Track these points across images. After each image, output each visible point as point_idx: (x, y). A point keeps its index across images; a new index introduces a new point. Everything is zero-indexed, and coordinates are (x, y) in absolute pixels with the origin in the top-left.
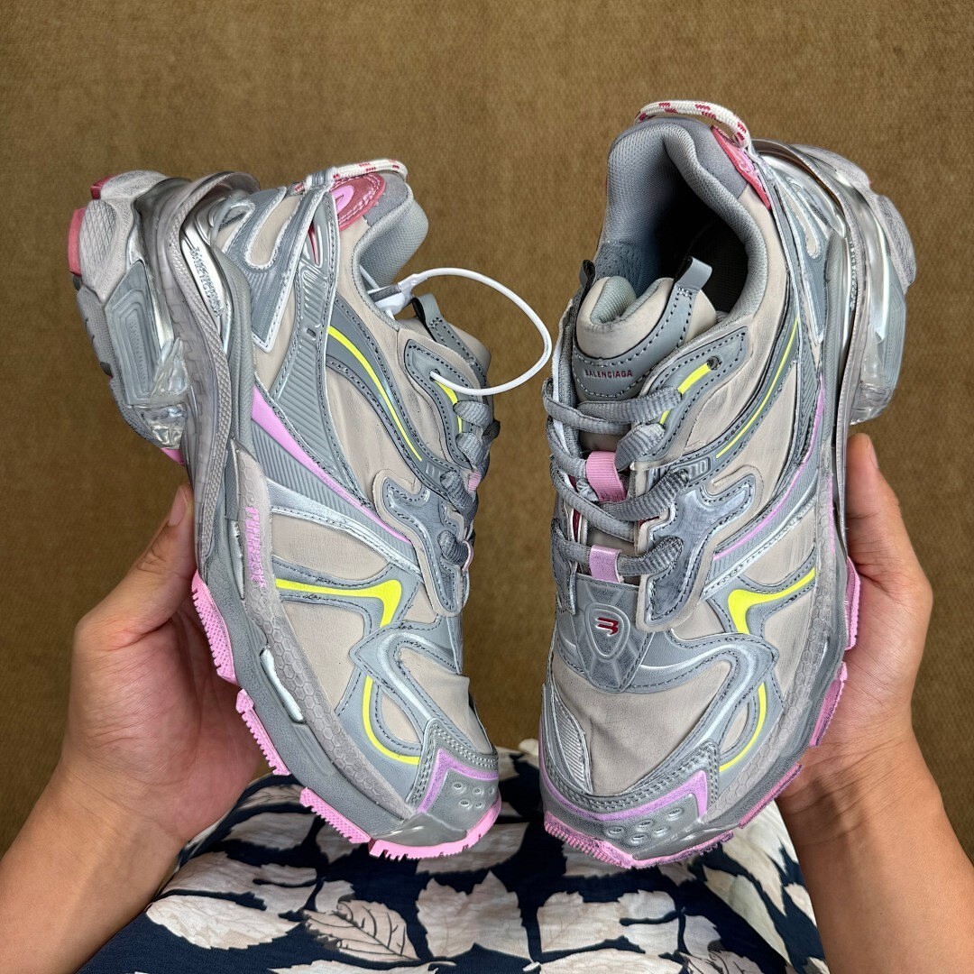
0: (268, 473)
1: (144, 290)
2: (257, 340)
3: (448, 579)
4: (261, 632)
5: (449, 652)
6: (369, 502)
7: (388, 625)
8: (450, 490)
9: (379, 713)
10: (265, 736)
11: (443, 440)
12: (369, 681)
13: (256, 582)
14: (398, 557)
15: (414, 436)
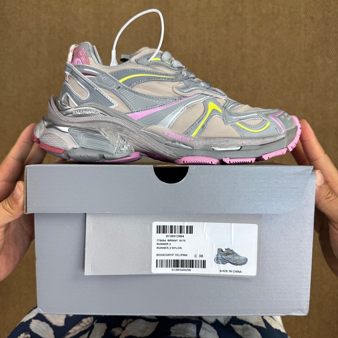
1: (80, 132)
2: (112, 107)
7: (222, 111)
8: (188, 75)
9: (250, 126)
10: (240, 159)
11: (171, 70)
13: (190, 141)
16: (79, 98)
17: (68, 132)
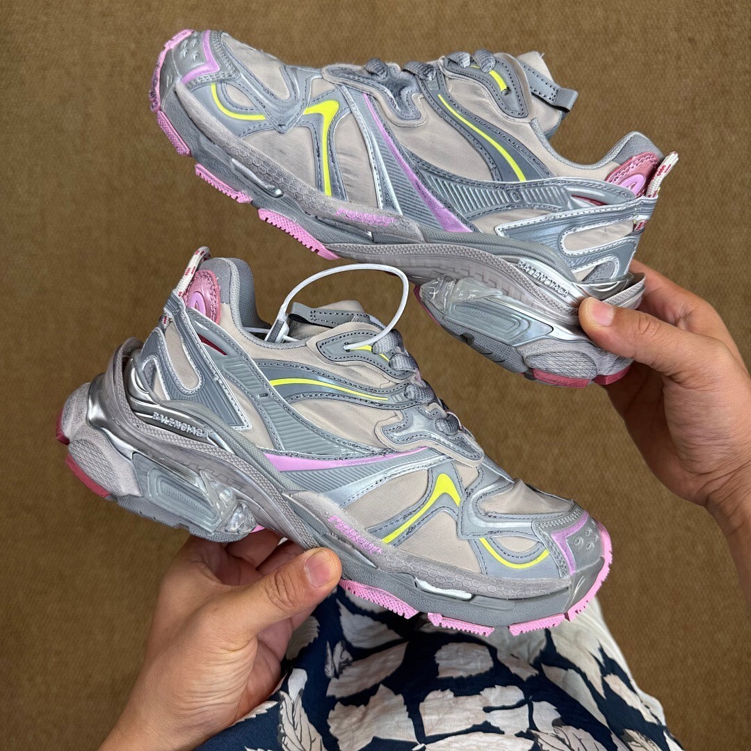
0: (318, 489)
1: (155, 467)
2: (239, 428)
3: (462, 444)
4: (404, 575)
5: (501, 479)
6: (385, 451)
7: (460, 502)
8: (417, 398)
9: (505, 551)
10: (463, 624)
11: (386, 375)
12: (483, 540)
13: (375, 553)
14: (429, 462)
15: (372, 391)
16: (177, 383)
17: (131, 458)
